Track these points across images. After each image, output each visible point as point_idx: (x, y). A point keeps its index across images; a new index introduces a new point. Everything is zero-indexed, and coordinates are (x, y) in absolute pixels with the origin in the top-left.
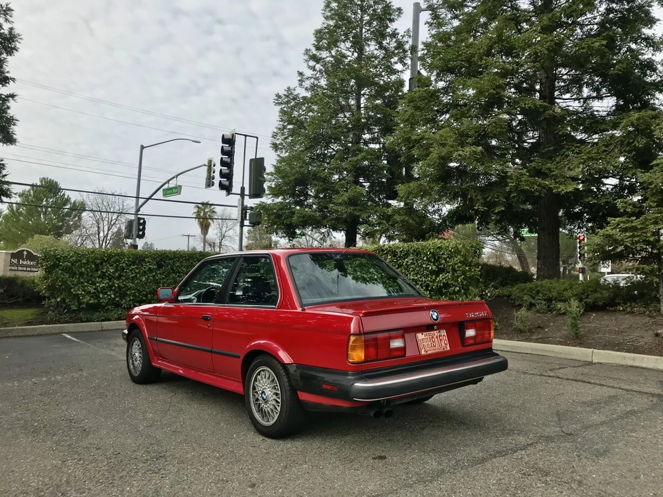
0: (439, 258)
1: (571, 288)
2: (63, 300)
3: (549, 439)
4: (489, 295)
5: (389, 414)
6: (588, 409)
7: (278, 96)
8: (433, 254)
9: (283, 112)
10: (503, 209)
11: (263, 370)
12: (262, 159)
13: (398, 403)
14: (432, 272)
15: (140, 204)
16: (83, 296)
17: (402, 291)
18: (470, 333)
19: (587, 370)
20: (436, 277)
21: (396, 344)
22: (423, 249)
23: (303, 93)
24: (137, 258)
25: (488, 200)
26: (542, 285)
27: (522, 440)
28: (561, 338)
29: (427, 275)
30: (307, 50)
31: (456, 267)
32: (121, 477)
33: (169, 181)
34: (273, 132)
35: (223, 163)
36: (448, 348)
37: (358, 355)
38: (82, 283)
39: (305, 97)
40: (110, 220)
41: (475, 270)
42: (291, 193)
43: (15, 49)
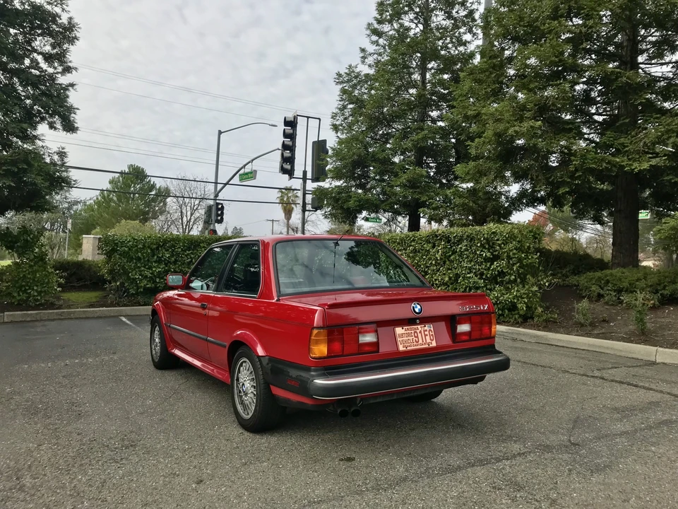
0: (493, 244)
1: (645, 278)
2: (122, 284)
3: (548, 448)
4: (547, 284)
5: (356, 414)
6: (616, 416)
7: (339, 75)
8: (487, 239)
9: (344, 91)
10: (567, 190)
11: (245, 362)
12: (325, 141)
14: (486, 260)
15: (218, 189)
16: (141, 280)
17: (409, 281)
18: (464, 328)
19: (644, 371)
20: (490, 265)
21: (368, 338)
22: (477, 235)
23: (365, 70)
24: (192, 244)
25: (551, 180)
26: (611, 275)
27: (516, 447)
28: (626, 334)
29: (482, 262)
30: (369, 24)
31: (511, 253)
32: (81, 465)
33: (245, 166)
34: (333, 113)
35: (285, 147)
36: (434, 344)
37: (320, 350)
38: (139, 267)
39: (368, 74)
40: (192, 206)
41: (532, 257)
42: (350, 176)
43: (76, 38)
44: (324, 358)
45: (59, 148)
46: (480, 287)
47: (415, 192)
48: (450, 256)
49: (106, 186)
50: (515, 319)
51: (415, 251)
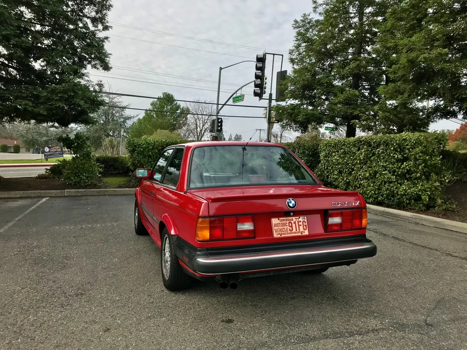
0: (404, 148)
3: (402, 327)
4: (447, 181)
5: (234, 286)
7: (296, 22)
8: (399, 145)
9: (299, 34)
11: (167, 238)
12: (286, 71)
13: (251, 276)
14: (398, 160)
15: (219, 108)
18: (335, 220)
20: (401, 165)
21: (245, 227)
22: (391, 141)
23: (316, 17)
27: (373, 323)
29: (394, 162)
31: (417, 156)
33: (236, 92)
34: (290, 50)
35: (257, 77)
36: (306, 233)
37: (205, 234)
38: (150, 162)
39: (318, 20)
40: (204, 120)
41: (435, 159)
42: (302, 97)
43: (111, 6)
44: (207, 241)
45: (98, 81)
46: (393, 182)
47: (350, 108)
48: (371, 157)
49: (149, 107)
50: (420, 207)
51: (345, 153)
